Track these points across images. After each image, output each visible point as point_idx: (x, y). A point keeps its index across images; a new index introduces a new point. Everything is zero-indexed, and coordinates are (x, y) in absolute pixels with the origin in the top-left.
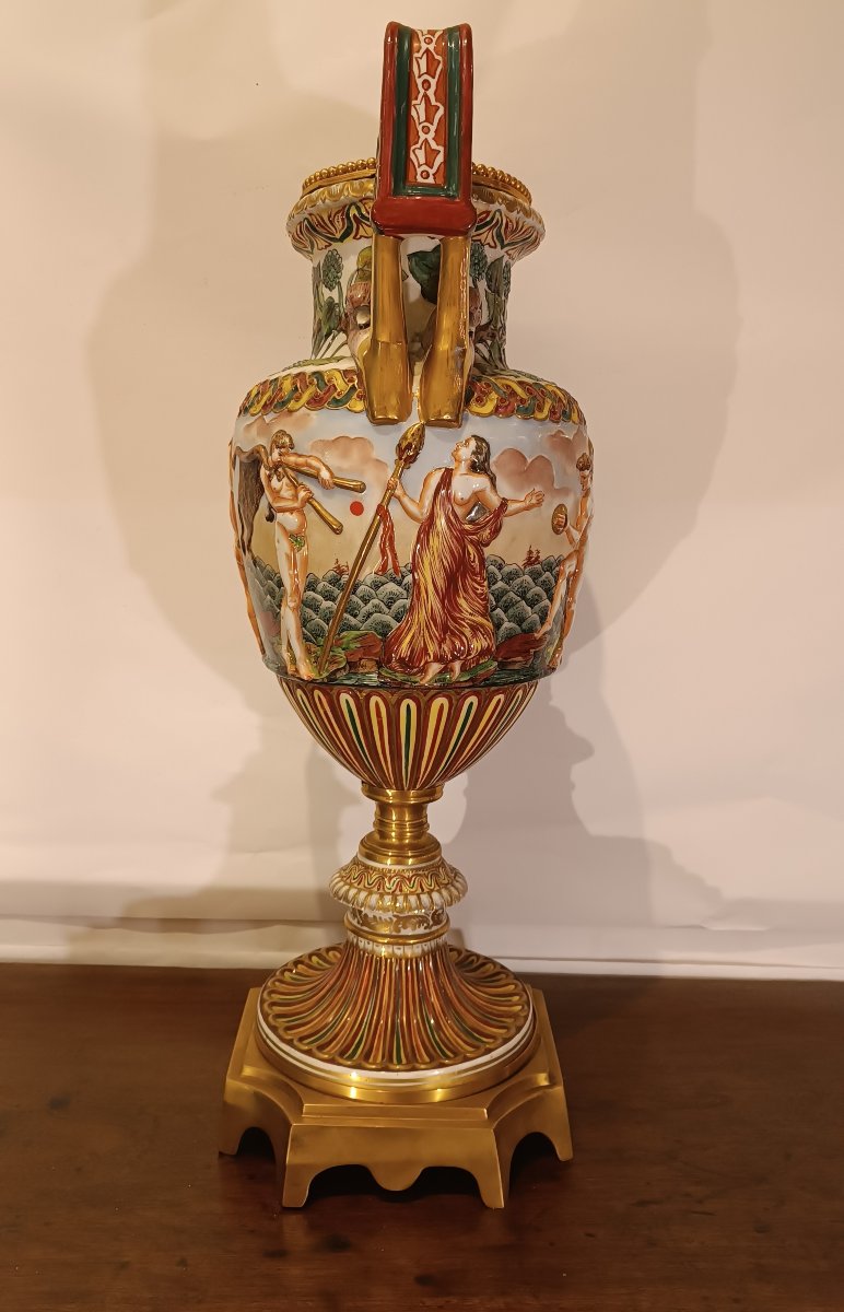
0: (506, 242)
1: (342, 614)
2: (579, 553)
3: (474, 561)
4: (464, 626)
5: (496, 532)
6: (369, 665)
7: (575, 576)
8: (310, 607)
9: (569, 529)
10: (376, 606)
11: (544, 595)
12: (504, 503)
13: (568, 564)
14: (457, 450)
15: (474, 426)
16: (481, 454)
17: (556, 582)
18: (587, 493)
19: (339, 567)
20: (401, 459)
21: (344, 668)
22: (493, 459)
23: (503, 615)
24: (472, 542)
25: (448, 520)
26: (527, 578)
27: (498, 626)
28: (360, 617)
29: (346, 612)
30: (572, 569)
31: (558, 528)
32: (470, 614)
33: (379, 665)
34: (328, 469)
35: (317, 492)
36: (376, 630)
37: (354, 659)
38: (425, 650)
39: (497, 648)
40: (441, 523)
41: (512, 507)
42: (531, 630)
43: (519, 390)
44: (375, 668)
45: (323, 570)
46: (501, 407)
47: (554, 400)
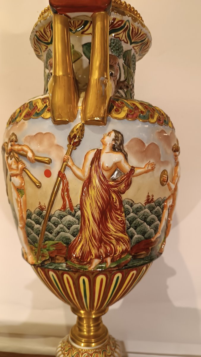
0: (133, 41)
1: (44, 232)
2: (174, 195)
3: (116, 203)
4: (111, 239)
5: (128, 186)
6: (60, 259)
7: (172, 207)
8: (29, 227)
9: (169, 183)
10: (61, 228)
11: (156, 219)
12: (133, 169)
13: (168, 201)
14: (103, 138)
15: (114, 125)
16: (118, 140)
17: (163, 211)
18: (177, 164)
19: (41, 206)
20: (70, 144)
21: (49, 259)
22: (125, 144)
23: (134, 231)
24: (114, 192)
25: (100, 179)
26: (147, 210)
27: (131, 237)
28: (54, 234)
29: (46, 231)
30: (171, 204)
31: (163, 182)
32: (115, 232)
33: (66, 259)
34: (32, 151)
35: (28, 165)
36: (62, 241)
37: (53, 255)
38: (90, 252)
39: (131, 249)
40: (96, 181)
41: (137, 171)
42: (150, 237)
43: (140, 107)
44: (64, 261)
45: (34, 208)
46: (129, 114)
47: (159, 114)
